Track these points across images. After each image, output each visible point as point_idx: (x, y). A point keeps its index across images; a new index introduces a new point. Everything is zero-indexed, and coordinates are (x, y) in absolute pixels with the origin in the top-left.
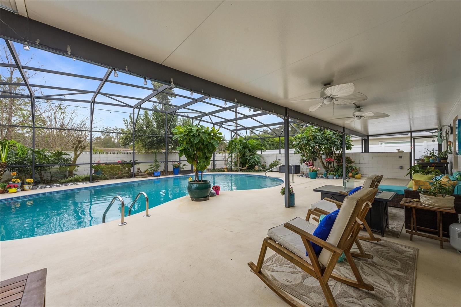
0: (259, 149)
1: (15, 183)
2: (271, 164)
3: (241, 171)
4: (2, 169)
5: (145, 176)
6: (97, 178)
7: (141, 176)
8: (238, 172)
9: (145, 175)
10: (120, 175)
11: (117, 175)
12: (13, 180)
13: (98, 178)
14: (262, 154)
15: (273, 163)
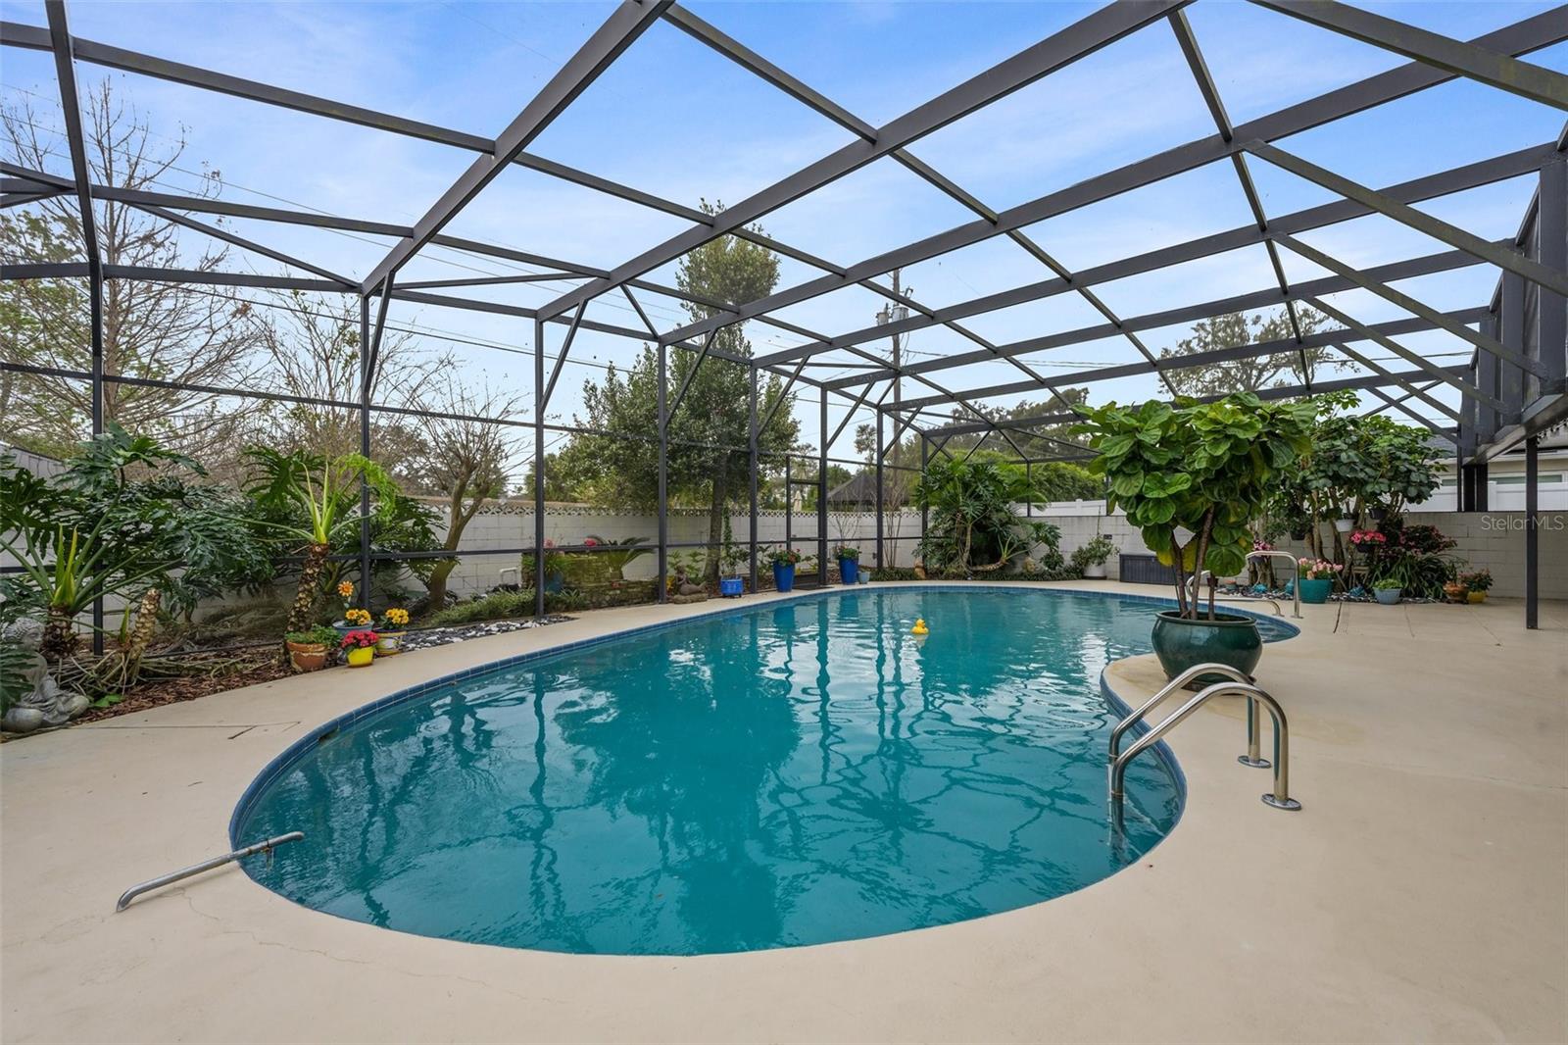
0: (1022, 498)
1: (356, 624)
2: (1080, 550)
3: (976, 575)
4: (314, 572)
5: (700, 595)
6: (557, 602)
7: (688, 597)
8: (966, 579)
9: (700, 592)
10: (618, 592)
11: (611, 593)
12: (352, 614)
13: (559, 605)
14: (1029, 515)
15: (1085, 547)
